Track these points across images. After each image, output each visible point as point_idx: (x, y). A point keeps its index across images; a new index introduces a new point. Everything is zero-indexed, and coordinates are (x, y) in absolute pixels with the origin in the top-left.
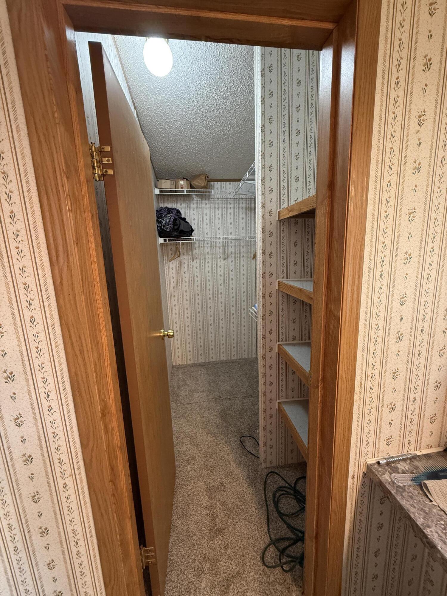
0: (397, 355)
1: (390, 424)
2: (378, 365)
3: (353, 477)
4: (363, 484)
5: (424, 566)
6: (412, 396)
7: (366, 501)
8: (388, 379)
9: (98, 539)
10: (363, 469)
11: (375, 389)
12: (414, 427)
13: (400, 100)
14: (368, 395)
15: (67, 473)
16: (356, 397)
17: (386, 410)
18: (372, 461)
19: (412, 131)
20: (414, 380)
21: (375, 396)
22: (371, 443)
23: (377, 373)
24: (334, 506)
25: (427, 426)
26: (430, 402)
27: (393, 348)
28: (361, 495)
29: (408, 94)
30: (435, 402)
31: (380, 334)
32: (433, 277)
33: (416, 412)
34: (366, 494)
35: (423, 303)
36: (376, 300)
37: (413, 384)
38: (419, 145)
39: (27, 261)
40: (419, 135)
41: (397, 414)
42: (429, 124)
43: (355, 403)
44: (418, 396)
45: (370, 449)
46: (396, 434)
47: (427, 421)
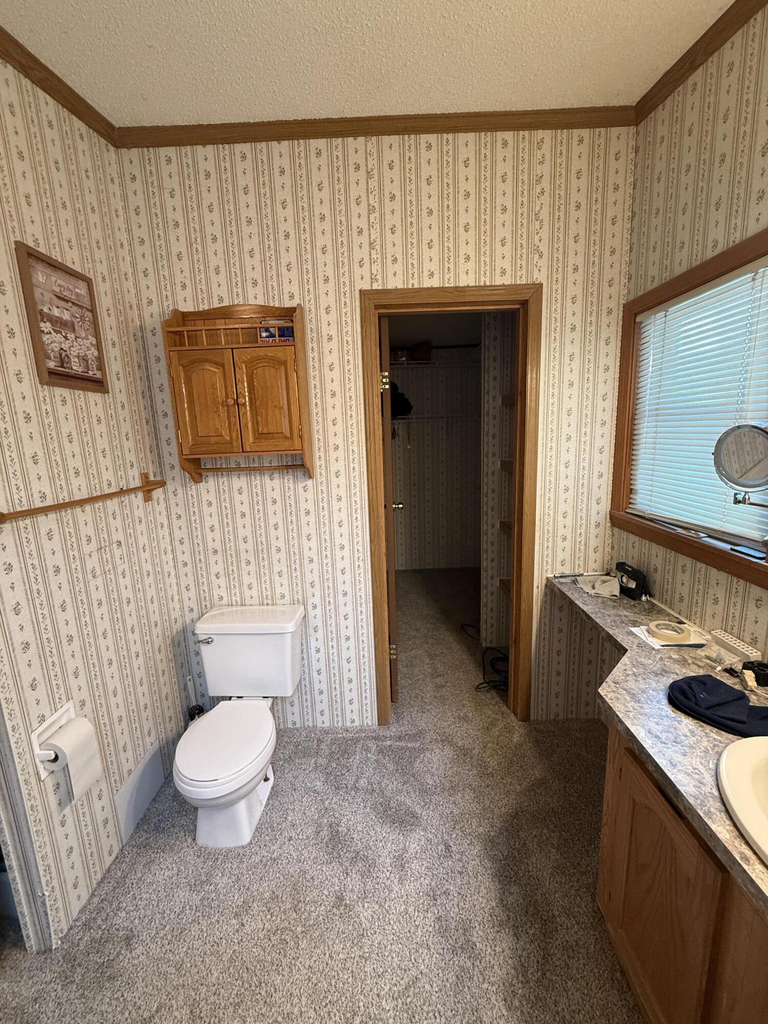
0: (565, 501)
1: (564, 550)
2: (552, 507)
3: (538, 587)
4: (546, 594)
5: (599, 671)
6: (579, 531)
7: (548, 607)
8: (560, 518)
9: (374, 603)
10: (544, 582)
11: (551, 523)
12: (582, 554)
13: (558, 348)
14: (546, 528)
15: (361, 558)
16: (537, 528)
17: (559, 540)
18: (551, 575)
19: (566, 364)
20: (579, 520)
21: (551, 529)
22: (550, 563)
23: (551, 512)
24: (523, 606)
25: (592, 556)
26: (592, 537)
27: (563, 496)
28: (544, 602)
29: (562, 345)
30: (597, 537)
31: (552, 486)
32: (588, 450)
33: (583, 543)
34: (548, 602)
35: (582, 467)
36: (549, 464)
37: (579, 523)
38: (571, 371)
39: (355, 439)
40: (571, 366)
41: (568, 544)
42: (577, 360)
43: (536, 533)
44: (583, 531)
45: (549, 567)
46: (568, 558)
47: (591, 550)
